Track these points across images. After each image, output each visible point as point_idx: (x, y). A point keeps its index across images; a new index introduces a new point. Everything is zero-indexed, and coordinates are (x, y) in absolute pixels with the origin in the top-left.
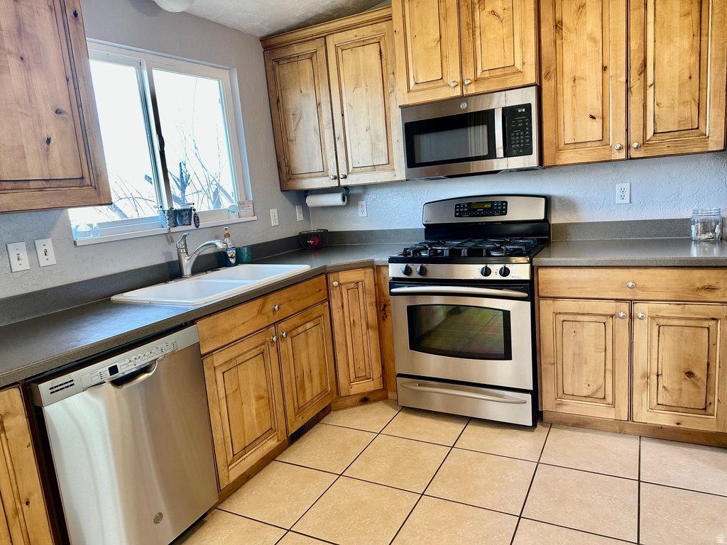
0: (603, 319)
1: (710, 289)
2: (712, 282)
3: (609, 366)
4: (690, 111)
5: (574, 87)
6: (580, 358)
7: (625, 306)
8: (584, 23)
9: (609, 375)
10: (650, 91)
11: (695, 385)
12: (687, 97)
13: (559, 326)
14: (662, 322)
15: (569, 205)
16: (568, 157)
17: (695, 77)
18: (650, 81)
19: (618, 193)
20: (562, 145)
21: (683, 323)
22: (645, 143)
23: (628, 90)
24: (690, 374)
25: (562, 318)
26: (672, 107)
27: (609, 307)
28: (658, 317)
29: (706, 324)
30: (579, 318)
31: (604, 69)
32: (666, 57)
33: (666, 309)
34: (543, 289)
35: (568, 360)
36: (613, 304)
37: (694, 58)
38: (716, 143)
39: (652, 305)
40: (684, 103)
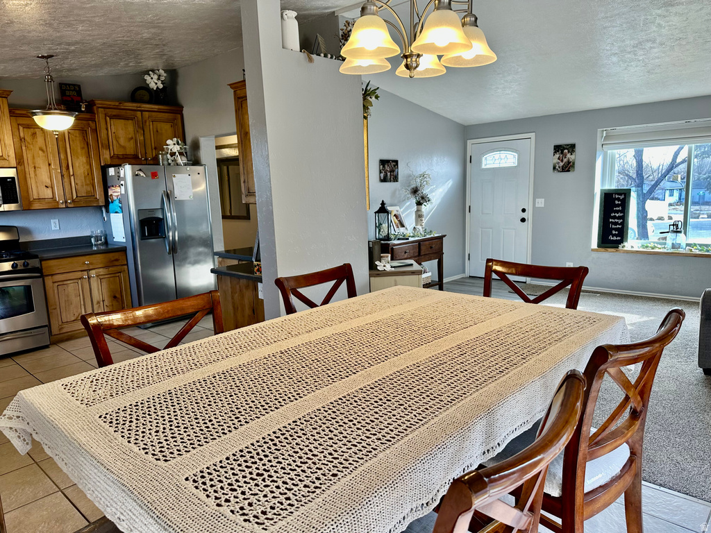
0: (76, 281)
1: (117, 260)
2: (117, 257)
3: (82, 303)
4: (90, 188)
5: (35, 171)
6: (68, 302)
7: (86, 273)
8: (37, 141)
9: (83, 307)
10: (72, 178)
11: (118, 301)
12: (88, 182)
13: (56, 289)
14: (101, 277)
15: (27, 231)
16: (36, 206)
17: (90, 174)
18: (71, 173)
19: (53, 225)
20: (32, 199)
21: (109, 276)
22: (73, 201)
23: (62, 176)
24: (115, 297)
25: (56, 284)
26: (82, 186)
27: (78, 275)
28: (99, 275)
29: (117, 275)
30: (65, 283)
31: (49, 165)
32: (77, 165)
33: (102, 271)
34: (45, 272)
35: (63, 305)
36: (80, 273)
37: (88, 167)
38: (102, 203)
39: (97, 270)
40: (87, 185)
